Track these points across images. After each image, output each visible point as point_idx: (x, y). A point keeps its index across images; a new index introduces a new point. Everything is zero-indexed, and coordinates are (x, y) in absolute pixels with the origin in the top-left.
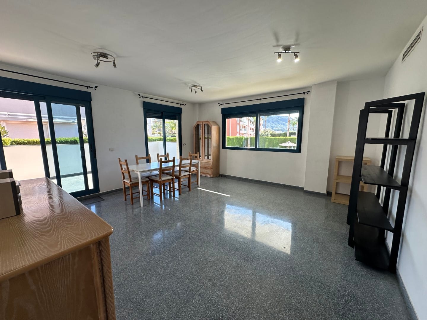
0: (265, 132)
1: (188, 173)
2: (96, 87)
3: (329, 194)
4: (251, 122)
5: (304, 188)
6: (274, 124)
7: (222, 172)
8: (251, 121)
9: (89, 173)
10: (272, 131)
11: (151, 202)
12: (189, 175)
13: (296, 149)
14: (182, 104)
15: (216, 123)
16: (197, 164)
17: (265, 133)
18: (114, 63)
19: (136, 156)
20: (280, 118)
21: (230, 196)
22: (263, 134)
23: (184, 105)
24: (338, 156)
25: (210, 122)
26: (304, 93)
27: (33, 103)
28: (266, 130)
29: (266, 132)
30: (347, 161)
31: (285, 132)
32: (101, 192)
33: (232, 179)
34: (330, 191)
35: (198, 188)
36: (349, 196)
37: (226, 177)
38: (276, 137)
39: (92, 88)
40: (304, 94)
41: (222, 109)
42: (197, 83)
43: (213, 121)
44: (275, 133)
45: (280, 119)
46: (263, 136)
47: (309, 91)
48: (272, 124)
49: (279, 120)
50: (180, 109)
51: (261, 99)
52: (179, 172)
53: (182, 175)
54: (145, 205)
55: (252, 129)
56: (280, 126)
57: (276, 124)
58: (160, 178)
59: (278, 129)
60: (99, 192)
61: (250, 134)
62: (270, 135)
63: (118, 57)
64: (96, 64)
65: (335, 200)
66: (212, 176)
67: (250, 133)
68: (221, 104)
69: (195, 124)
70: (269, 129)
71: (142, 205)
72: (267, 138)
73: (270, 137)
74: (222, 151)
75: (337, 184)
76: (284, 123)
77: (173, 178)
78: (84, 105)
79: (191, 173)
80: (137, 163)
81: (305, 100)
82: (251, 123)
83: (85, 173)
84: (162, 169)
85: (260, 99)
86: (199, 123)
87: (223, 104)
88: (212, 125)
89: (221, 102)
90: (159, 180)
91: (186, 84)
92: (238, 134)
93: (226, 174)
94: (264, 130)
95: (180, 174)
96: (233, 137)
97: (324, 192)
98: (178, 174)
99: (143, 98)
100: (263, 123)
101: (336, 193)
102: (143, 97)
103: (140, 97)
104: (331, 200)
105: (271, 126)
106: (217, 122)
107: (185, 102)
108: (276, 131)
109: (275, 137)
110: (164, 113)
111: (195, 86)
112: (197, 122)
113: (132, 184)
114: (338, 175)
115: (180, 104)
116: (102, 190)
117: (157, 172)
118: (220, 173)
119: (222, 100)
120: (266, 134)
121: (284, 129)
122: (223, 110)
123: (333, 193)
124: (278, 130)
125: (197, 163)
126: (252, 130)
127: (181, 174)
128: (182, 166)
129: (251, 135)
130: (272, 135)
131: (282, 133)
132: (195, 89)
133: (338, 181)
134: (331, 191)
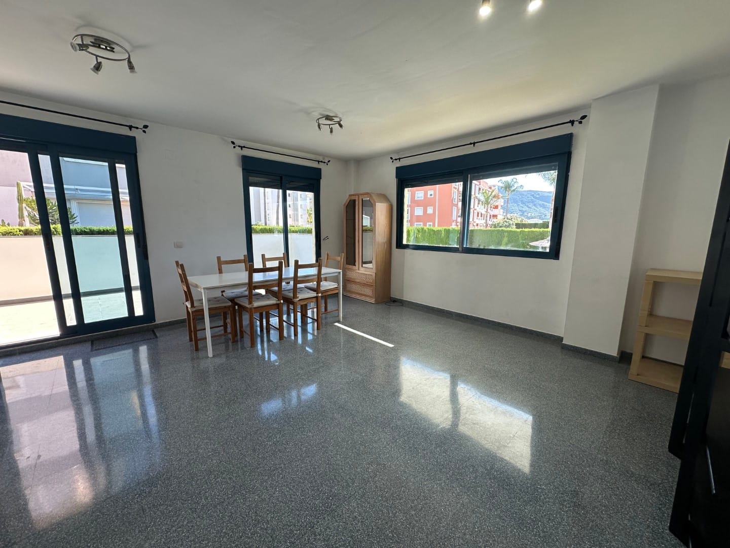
0: (506, 219)
1: (314, 294)
2: (146, 127)
3: (625, 357)
4: (481, 203)
5: (561, 339)
6: (525, 207)
7: (395, 294)
8: (479, 201)
9: (136, 288)
10: (519, 220)
11: (239, 346)
12: (317, 297)
13: (548, 250)
14: (322, 162)
15: (384, 197)
16: (337, 276)
17: (506, 221)
18: (130, 62)
19: (219, 258)
20: (539, 194)
21: (391, 346)
22: (501, 225)
23: (325, 162)
24: (652, 269)
25: (373, 195)
26: (572, 122)
27: (25, 156)
28: (509, 217)
29: (508, 221)
30: (680, 283)
31: (544, 221)
32: (157, 322)
33: (411, 308)
34: (628, 351)
35: (336, 324)
36: (682, 370)
37: (401, 302)
38: (523, 229)
39: (137, 128)
40: (572, 125)
41: (397, 168)
42: (330, 110)
43: (379, 193)
44: (526, 223)
45: (538, 196)
46: (500, 227)
47: (584, 117)
48: (521, 205)
49: (536, 198)
50: (318, 171)
51: (474, 143)
52: (294, 291)
53: (300, 298)
54: (218, 355)
55: (481, 214)
56: (538, 210)
57: (530, 206)
58: (250, 303)
59: (533, 215)
60: (155, 321)
61: (477, 225)
62: (515, 227)
63: (136, 47)
64: (94, 67)
65: (638, 375)
66: (373, 301)
67: (477, 222)
68: (396, 160)
69: (345, 199)
70: (516, 215)
71: (210, 354)
72: (505, 231)
73: (514, 228)
74: (396, 252)
75: (648, 338)
76: (545, 203)
77: (278, 302)
78: (124, 161)
79: (320, 295)
80: (220, 272)
81: (574, 138)
82: (479, 204)
83: (128, 289)
84: (253, 285)
85: (471, 144)
86: (353, 198)
87: (399, 159)
88: (376, 201)
89: (395, 155)
90: (248, 306)
91: (307, 112)
92: (454, 224)
93: (403, 297)
94: (504, 217)
95: (295, 296)
96: (439, 228)
97: (614, 352)
98: (291, 295)
99: (242, 149)
100: (502, 204)
101: (643, 357)
102: (242, 147)
103: (234, 147)
104: (628, 375)
105: (520, 211)
106: (388, 197)
107: (327, 157)
108: (529, 218)
109: (521, 229)
110: (283, 177)
111: (328, 118)
112: (350, 195)
113: (195, 311)
114: (651, 314)
115: (319, 162)
116: (160, 318)
117: (244, 290)
118: (391, 296)
119: (398, 151)
120: (507, 224)
121: (546, 216)
122: (400, 171)
123: (636, 358)
124: (532, 218)
125: (336, 274)
126: (481, 216)
127: (298, 296)
128: (298, 279)
129: (479, 225)
130: (518, 226)
131: (540, 222)
132: (329, 125)
133: (648, 330)
134: (631, 352)
